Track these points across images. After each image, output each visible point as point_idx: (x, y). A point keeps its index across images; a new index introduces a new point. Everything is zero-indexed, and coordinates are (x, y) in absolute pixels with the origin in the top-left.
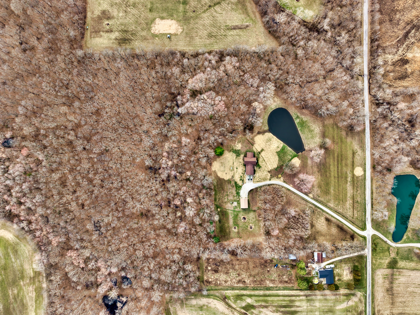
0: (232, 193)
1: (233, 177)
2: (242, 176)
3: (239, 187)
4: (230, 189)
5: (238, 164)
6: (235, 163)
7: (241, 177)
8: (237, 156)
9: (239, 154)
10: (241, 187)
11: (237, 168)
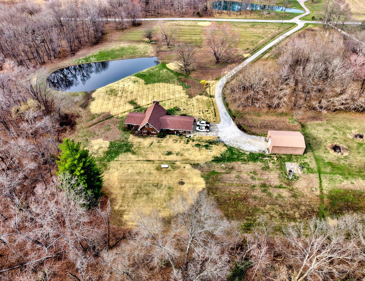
0: (255, 172)
1: (195, 166)
2: (195, 143)
3: (232, 153)
4: (238, 177)
5: (156, 149)
6: (151, 157)
7: (198, 145)
8: (128, 150)
9: (126, 145)
10: (230, 149)
11: (169, 153)
